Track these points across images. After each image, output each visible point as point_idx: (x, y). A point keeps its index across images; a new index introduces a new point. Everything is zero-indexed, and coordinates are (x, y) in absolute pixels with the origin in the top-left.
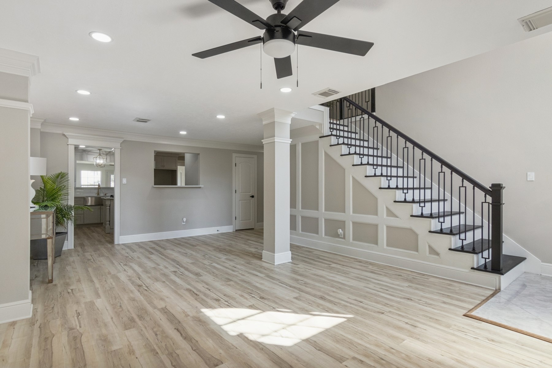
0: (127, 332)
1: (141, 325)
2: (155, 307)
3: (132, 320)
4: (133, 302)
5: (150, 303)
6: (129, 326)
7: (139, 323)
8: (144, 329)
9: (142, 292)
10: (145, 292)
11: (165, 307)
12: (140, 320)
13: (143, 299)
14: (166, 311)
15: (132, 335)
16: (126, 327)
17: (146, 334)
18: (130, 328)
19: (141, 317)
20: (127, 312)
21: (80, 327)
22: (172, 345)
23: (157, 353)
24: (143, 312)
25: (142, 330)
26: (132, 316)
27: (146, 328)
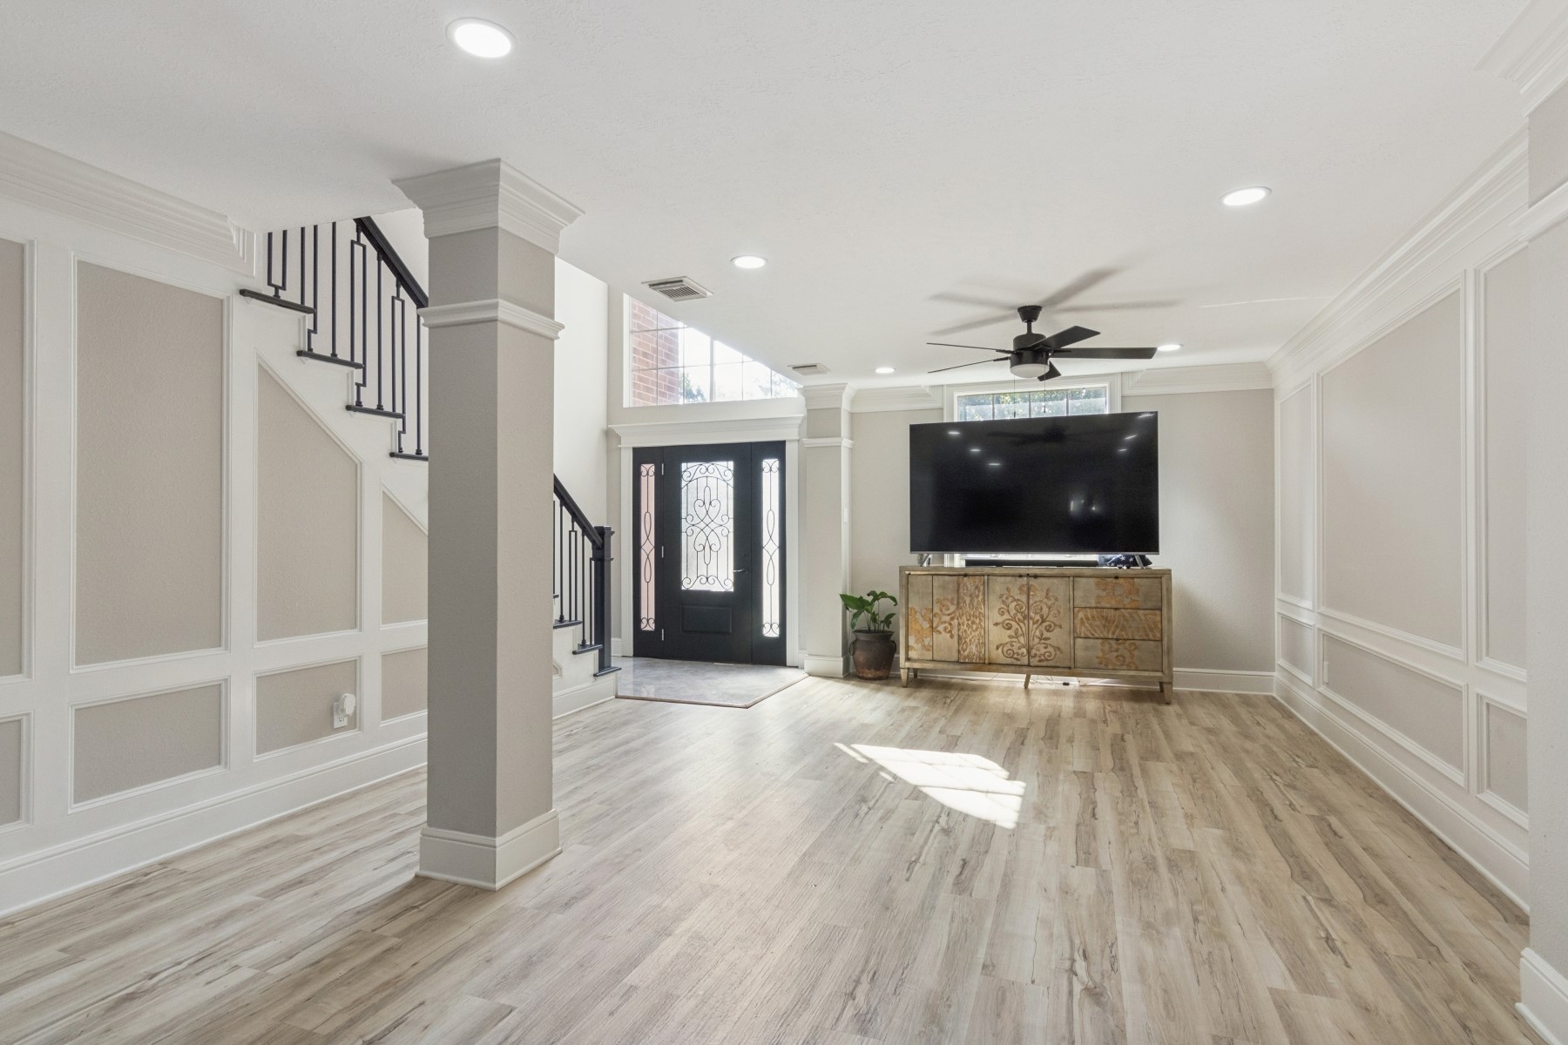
0: (1189, 845)
1: (1157, 847)
2: (1103, 874)
3: (1173, 865)
4: (1153, 920)
5: (1104, 893)
6: (1184, 855)
7: (1159, 854)
8: (1155, 839)
9: (1108, 950)
10: (1094, 944)
11: (1077, 865)
12: (1154, 858)
13: (1118, 918)
14: (1082, 856)
15: (1182, 837)
16: (1191, 856)
17: (1153, 831)
18: (1184, 851)
19: (1151, 865)
20: (1179, 891)
21: (1304, 898)
22: (1120, 803)
23: (1149, 803)
24: (1140, 876)
25: (1160, 839)
26: (1170, 875)
27: (1150, 840)
